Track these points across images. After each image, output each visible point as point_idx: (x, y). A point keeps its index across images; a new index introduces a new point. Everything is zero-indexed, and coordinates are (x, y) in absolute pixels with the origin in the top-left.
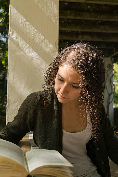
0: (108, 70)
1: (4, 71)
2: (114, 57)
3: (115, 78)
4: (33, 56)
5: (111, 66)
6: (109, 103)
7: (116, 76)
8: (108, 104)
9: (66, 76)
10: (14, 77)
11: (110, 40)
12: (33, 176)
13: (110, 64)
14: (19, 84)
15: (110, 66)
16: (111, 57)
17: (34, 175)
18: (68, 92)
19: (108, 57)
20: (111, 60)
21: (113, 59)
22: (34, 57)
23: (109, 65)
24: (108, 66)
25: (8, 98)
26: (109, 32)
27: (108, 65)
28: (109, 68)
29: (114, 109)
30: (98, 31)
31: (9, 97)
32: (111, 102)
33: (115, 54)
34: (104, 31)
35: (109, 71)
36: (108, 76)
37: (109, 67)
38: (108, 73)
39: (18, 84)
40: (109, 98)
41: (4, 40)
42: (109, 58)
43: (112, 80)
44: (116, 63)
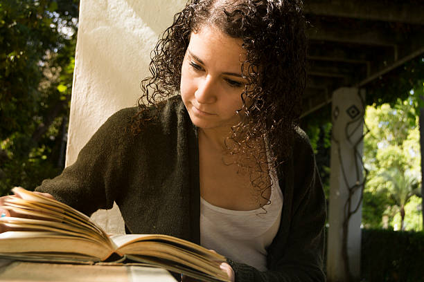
0: (348, 124)
1: (60, 119)
2: (368, 87)
3: (371, 154)
4: (144, 37)
5: (358, 113)
6: (350, 214)
7: (374, 146)
8: (347, 215)
9: (209, 57)
10: (89, 88)
11: (358, 40)
12: (125, 256)
13: (354, 107)
14: (102, 107)
15: (356, 112)
16: (360, 88)
17: (127, 254)
18: (216, 99)
19: (349, 86)
20: (359, 94)
21: (363, 92)
22: (147, 38)
23: (353, 109)
24: (350, 111)
25: (70, 143)
26: (354, 15)
27: (350, 108)
28: (353, 117)
29: (364, 231)
30: (325, 12)
31: (73, 140)
32: (355, 212)
33: (370, 79)
34: (341, 14)
35: (351, 126)
36: (348, 138)
37: (353, 115)
38: (350, 131)
39: (99, 107)
40: (349, 200)
41: (67, 32)
42: (354, 90)
43: (359, 149)
44: (371, 104)
